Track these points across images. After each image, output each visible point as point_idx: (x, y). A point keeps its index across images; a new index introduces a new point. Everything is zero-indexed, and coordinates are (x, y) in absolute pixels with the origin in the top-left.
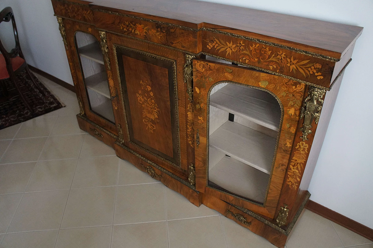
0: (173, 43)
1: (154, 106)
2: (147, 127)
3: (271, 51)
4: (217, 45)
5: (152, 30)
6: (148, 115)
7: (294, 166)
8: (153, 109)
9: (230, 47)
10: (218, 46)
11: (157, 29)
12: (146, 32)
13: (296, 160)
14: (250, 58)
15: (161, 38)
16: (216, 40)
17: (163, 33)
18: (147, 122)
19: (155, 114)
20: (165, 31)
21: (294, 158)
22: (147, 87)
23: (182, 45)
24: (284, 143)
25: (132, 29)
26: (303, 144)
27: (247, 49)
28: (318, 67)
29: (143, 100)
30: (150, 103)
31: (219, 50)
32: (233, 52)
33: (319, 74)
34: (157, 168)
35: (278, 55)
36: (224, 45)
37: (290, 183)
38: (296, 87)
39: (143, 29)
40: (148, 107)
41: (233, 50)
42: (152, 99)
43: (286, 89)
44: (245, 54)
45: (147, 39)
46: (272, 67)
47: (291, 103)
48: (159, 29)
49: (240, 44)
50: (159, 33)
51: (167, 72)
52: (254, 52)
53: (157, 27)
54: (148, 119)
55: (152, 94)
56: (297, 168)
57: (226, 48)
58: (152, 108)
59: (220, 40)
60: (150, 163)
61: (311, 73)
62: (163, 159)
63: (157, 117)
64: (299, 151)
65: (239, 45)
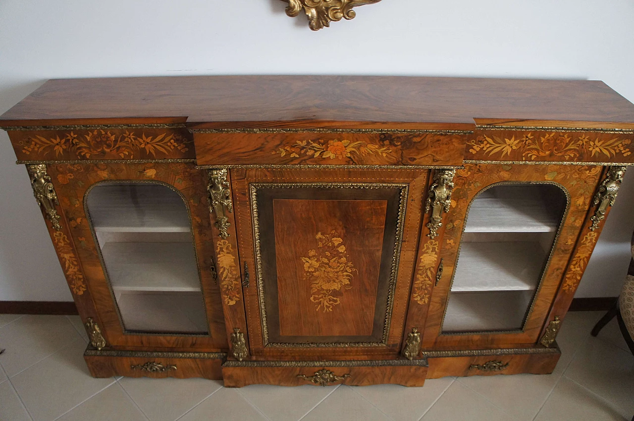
0: (415, 159)
1: (343, 267)
2: (319, 306)
3: (569, 139)
4: (488, 145)
5: (370, 146)
6: (325, 286)
7: (574, 265)
8: (340, 273)
9: (509, 145)
10: (490, 147)
11: (382, 143)
12: (353, 151)
13: (579, 257)
14: (539, 153)
15: (388, 156)
16: (487, 138)
17: (396, 146)
18: (322, 297)
19: (345, 278)
20: (399, 143)
21: (578, 255)
22: (331, 241)
23: (435, 158)
24: (565, 242)
25: (316, 151)
26: (590, 235)
27: (537, 142)
28: (626, 143)
29: (317, 265)
30: (335, 265)
31: (490, 152)
32: (513, 151)
33: (628, 150)
34: (340, 366)
35: (579, 140)
36: (500, 144)
37: (567, 288)
38: (590, 171)
39: (345, 147)
40: (328, 272)
41: (514, 148)
42: (340, 257)
43: (578, 176)
44: (532, 149)
45: (354, 162)
46: (568, 156)
47: (582, 191)
48: (387, 142)
49: (527, 137)
50: (385, 149)
51: (385, 206)
52: (546, 144)
53: (382, 140)
54: (325, 292)
55: (342, 249)
56: (579, 265)
57: (502, 147)
58: (337, 272)
59: (495, 137)
60: (321, 366)
61: (617, 151)
62: (350, 345)
63: (347, 282)
64: (585, 244)
65: (524, 139)
